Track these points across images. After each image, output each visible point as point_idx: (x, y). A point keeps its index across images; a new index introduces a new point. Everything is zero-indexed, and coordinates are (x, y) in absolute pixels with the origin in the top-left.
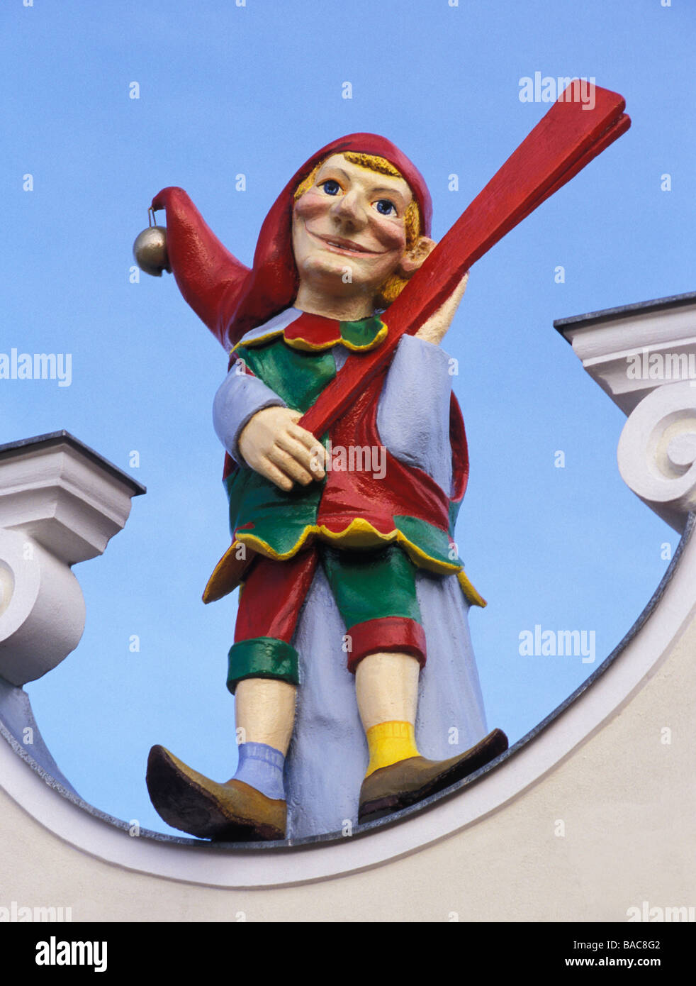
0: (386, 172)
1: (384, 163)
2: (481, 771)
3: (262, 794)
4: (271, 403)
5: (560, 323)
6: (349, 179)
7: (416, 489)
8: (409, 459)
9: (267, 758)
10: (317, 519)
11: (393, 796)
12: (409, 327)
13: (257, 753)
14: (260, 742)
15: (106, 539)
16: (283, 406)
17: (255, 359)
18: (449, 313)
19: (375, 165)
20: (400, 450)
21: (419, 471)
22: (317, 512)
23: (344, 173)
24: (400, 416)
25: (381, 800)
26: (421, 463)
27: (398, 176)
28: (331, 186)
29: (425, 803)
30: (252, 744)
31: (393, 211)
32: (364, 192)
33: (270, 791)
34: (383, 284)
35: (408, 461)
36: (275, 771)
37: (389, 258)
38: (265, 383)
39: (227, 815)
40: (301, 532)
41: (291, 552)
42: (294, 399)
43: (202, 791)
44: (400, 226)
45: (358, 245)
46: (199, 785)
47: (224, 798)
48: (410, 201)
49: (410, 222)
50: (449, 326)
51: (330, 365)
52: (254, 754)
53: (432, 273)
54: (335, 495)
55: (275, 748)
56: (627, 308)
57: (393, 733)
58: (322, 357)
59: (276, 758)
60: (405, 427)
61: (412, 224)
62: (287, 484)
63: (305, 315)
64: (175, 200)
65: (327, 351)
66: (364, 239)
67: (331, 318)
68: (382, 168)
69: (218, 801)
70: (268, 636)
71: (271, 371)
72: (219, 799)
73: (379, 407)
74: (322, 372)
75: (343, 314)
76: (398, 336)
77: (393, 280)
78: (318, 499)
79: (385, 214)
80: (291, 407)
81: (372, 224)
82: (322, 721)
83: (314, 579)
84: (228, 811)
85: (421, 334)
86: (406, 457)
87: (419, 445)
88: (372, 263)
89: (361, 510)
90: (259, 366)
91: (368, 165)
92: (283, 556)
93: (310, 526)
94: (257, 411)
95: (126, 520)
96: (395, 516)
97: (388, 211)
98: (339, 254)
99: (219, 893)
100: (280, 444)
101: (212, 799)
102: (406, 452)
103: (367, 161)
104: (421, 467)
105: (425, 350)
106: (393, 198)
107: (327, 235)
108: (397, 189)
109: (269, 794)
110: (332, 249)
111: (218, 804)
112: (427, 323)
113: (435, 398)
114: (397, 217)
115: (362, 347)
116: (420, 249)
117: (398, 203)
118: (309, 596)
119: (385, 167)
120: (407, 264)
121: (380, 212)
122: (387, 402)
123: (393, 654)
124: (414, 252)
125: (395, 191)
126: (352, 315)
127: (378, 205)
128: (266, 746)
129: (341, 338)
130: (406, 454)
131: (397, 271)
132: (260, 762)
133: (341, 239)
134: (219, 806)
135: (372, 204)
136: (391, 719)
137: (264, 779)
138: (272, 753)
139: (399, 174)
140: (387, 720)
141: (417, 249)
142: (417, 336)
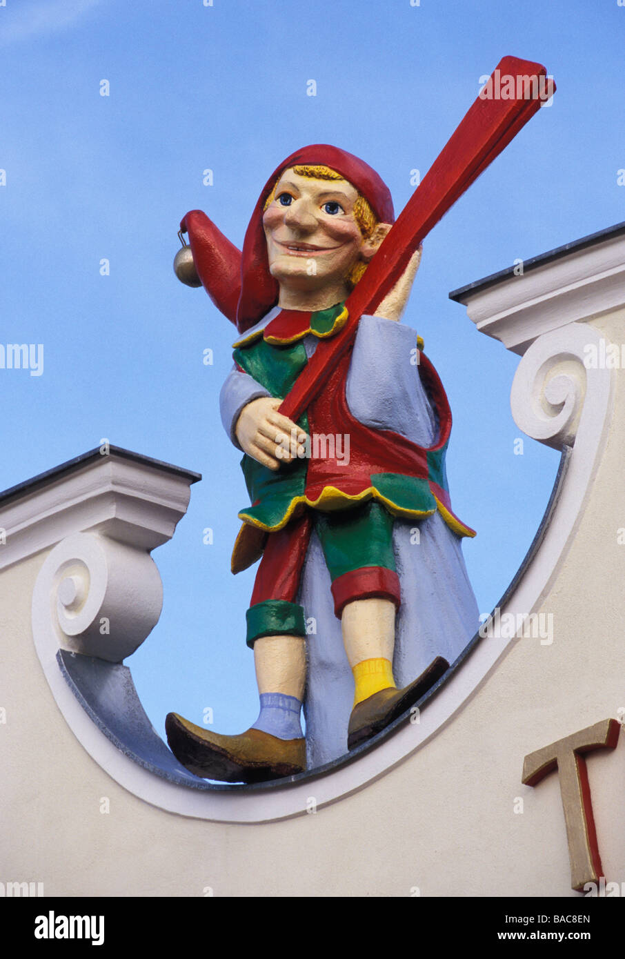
0: (328, 178)
1: (325, 170)
2: (425, 697)
3: (276, 738)
4: (256, 395)
5: (455, 294)
6: (298, 190)
7: (388, 448)
8: (378, 424)
9: (281, 704)
10: (305, 490)
11: (368, 726)
12: (367, 308)
13: (271, 702)
14: (274, 691)
15: (173, 525)
16: (268, 396)
17: (245, 358)
18: (403, 289)
19: (318, 173)
20: (368, 418)
21: (389, 432)
22: (305, 482)
23: (294, 185)
24: (363, 388)
25: (360, 731)
26: (389, 425)
27: (340, 179)
28: (286, 198)
29: (387, 730)
30: (267, 695)
31: (340, 210)
32: (311, 198)
33: (285, 734)
34: (350, 271)
35: (377, 426)
36: (289, 715)
37: (346, 250)
38: (254, 377)
39: (240, 763)
40: (289, 505)
41: (281, 523)
42: (276, 388)
43: (212, 746)
44: (349, 221)
45: (313, 246)
46: (209, 742)
47: (234, 748)
48: (357, 197)
49: (360, 216)
50: (405, 299)
51: (302, 354)
52: (269, 704)
53: (385, 256)
54: (319, 466)
55: (287, 694)
56: (500, 274)
57: (370, 670)
58: (294, 348)
59: (290, 704)
60: (369, 397)
61: (362, 216)
62: (273, 464)
63: (284, 311)
64: (194, 222)
65: (299, 342)
66: (318, 240)
67: (305, 310)
68: (324, 175)
69: (228, 753)
70: (273, 598)
71: (258, 366)
72: (229, 750)
73: (347, 383)
74: (294, 362)
75: (315, 305)
76: (357, 318)
77: (358, 267)
78: (305, 472)
79: (333, 214)
80: (275, 396)
81: (322, 225)
82: (325, 665)
83: (310, 541)
84: (240, 760)
85: (379, 312)
86: (373, 423)
87: (384, 410)
88: (330, 258)
89: (341, 475)
90: (248, 363)
91: (311, 175)
92: (275, 528)
93: (298, 497)
94: (245, 405)
95: (187, 506)
96: (371, 475)
97: (335, 211)
98: (297, 256)
99: (252, 828)
100: (262, 432)
101: (222, 752)
102: (372, 418)
103: (310, 172)
104: (390, 428)
105: (381, 326)
106: (337, 199)
107: (286, 242)
108: (340, 191)
109: (283, 737)
110: (291, 252)
111: (228, 755)
112: (384, 301)
113: (395, 366)
114: (345, 214)
115: (325, 334)
116: (378, 235)
117: (343, 202)
118: (308, 557)
119: (326, 174)
120: (366, 251)
121: (329, 213)
122: (353, 377)
123: (366, 601)
124: (372, 239)
125: (340, 193)
126: (324, 304)
127: (326, 208)
128: (279, 695)
129: (310, 328)
130: (373, 421)
131: (360, 258)
132: (274, 709)
133: (297, 243)
134: (229, 757)
135: (321, 207)
136: (368, 658)
137: (278, 725)
138: (285, 699)
139: (341, 177)
140: (364, 658)
141: (375, 236)
142: (376, 314)
